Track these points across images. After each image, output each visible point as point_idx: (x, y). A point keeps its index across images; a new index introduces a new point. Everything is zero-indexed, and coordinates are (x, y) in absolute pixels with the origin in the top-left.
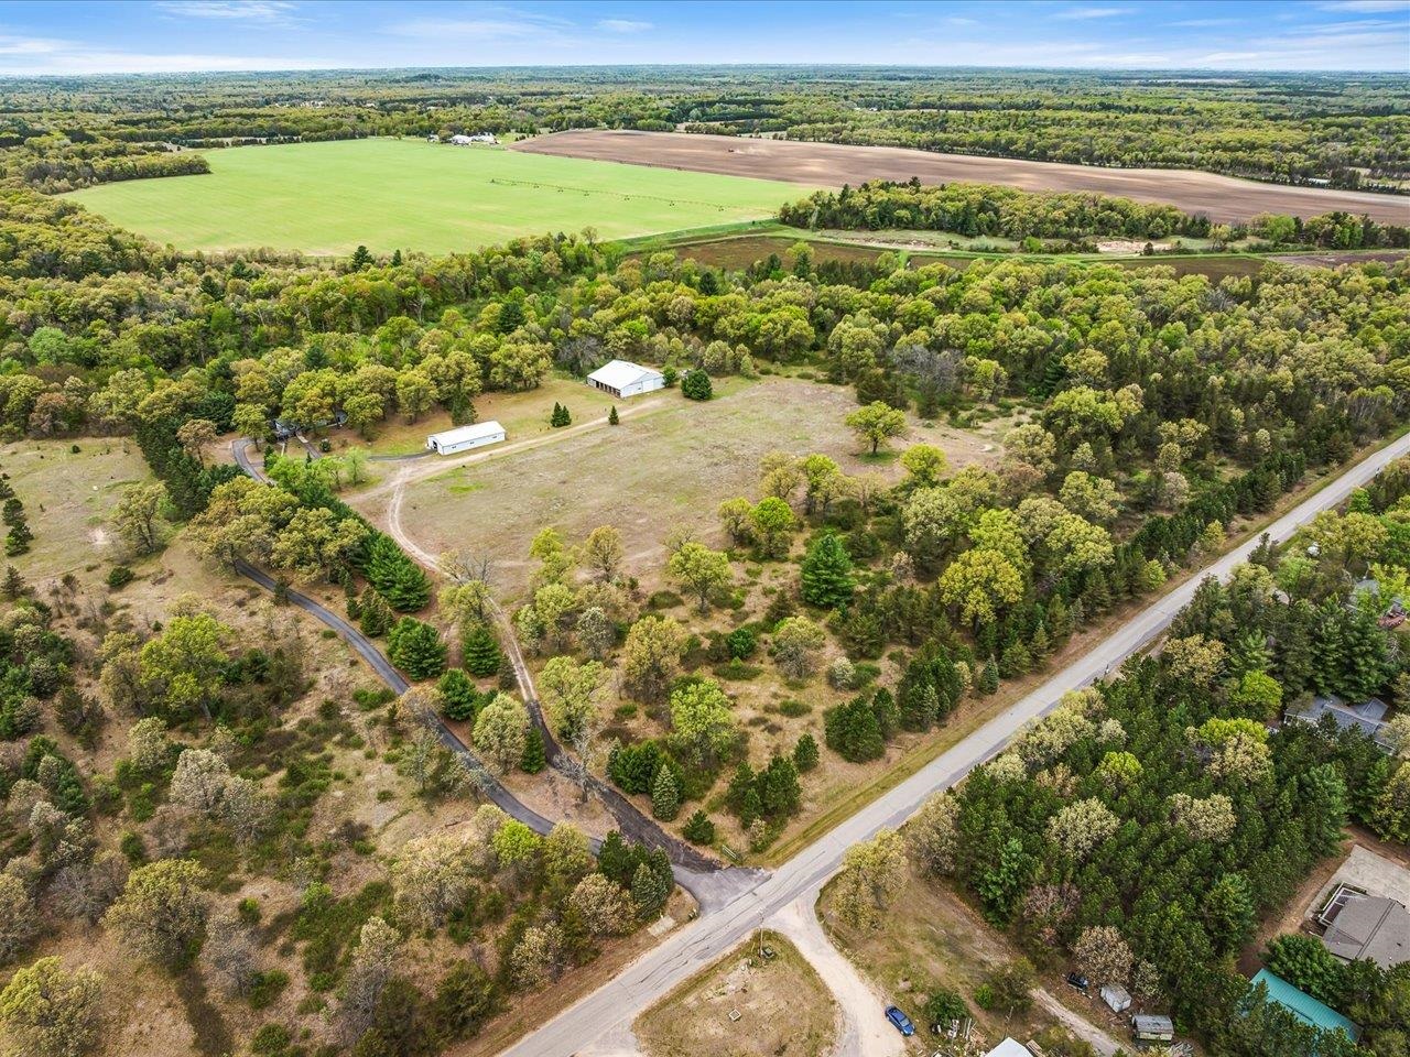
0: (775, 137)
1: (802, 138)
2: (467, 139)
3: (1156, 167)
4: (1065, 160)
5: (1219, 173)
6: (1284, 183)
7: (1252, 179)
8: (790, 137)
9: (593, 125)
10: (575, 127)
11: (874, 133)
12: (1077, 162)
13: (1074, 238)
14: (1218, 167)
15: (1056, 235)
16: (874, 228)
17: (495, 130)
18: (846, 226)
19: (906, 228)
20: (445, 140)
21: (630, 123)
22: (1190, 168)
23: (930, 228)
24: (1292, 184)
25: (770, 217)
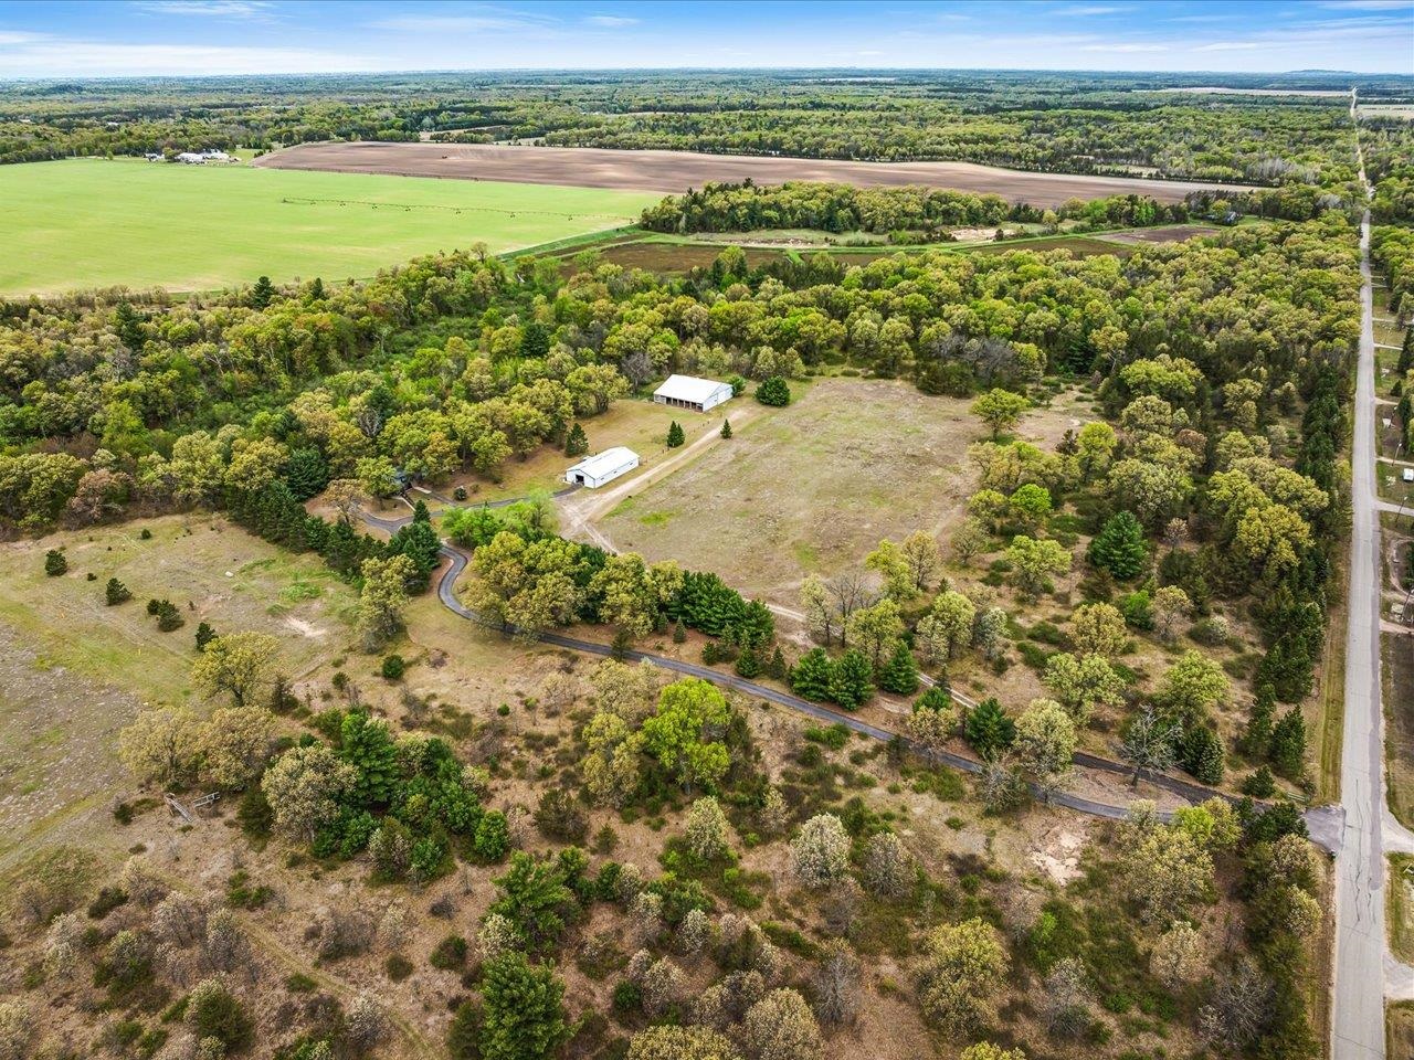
0: (536, 144)
1: (566, 143)
2: (199, 157)
3: (923, 160)
4: (837, 156)
5: (979, 163)
6: (1037, 171)
7: (1008, 168)
8: (552, 142)
9: (326, 137)
10: (306, 140)
11: (640, 137)
12: (848, 158)
13: (929, 229)
14: (975, 158)
15: (912, 227)
16: (746, 230)
17: (221, 146)
18: (717, 229)
19: (775, 228)
20: (172, 159)
21: (369, 134)
22: (954, 160)
23: (796, 226)
24: (1043, 171)
25: (624, 224)
